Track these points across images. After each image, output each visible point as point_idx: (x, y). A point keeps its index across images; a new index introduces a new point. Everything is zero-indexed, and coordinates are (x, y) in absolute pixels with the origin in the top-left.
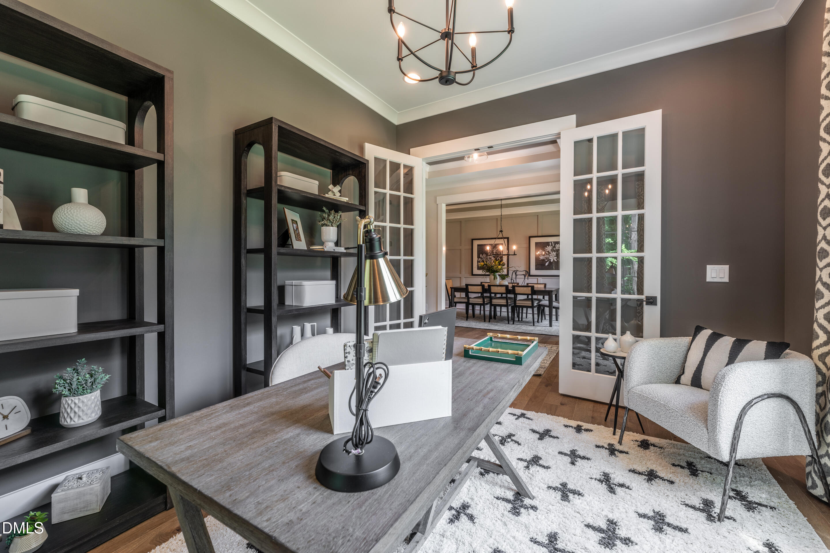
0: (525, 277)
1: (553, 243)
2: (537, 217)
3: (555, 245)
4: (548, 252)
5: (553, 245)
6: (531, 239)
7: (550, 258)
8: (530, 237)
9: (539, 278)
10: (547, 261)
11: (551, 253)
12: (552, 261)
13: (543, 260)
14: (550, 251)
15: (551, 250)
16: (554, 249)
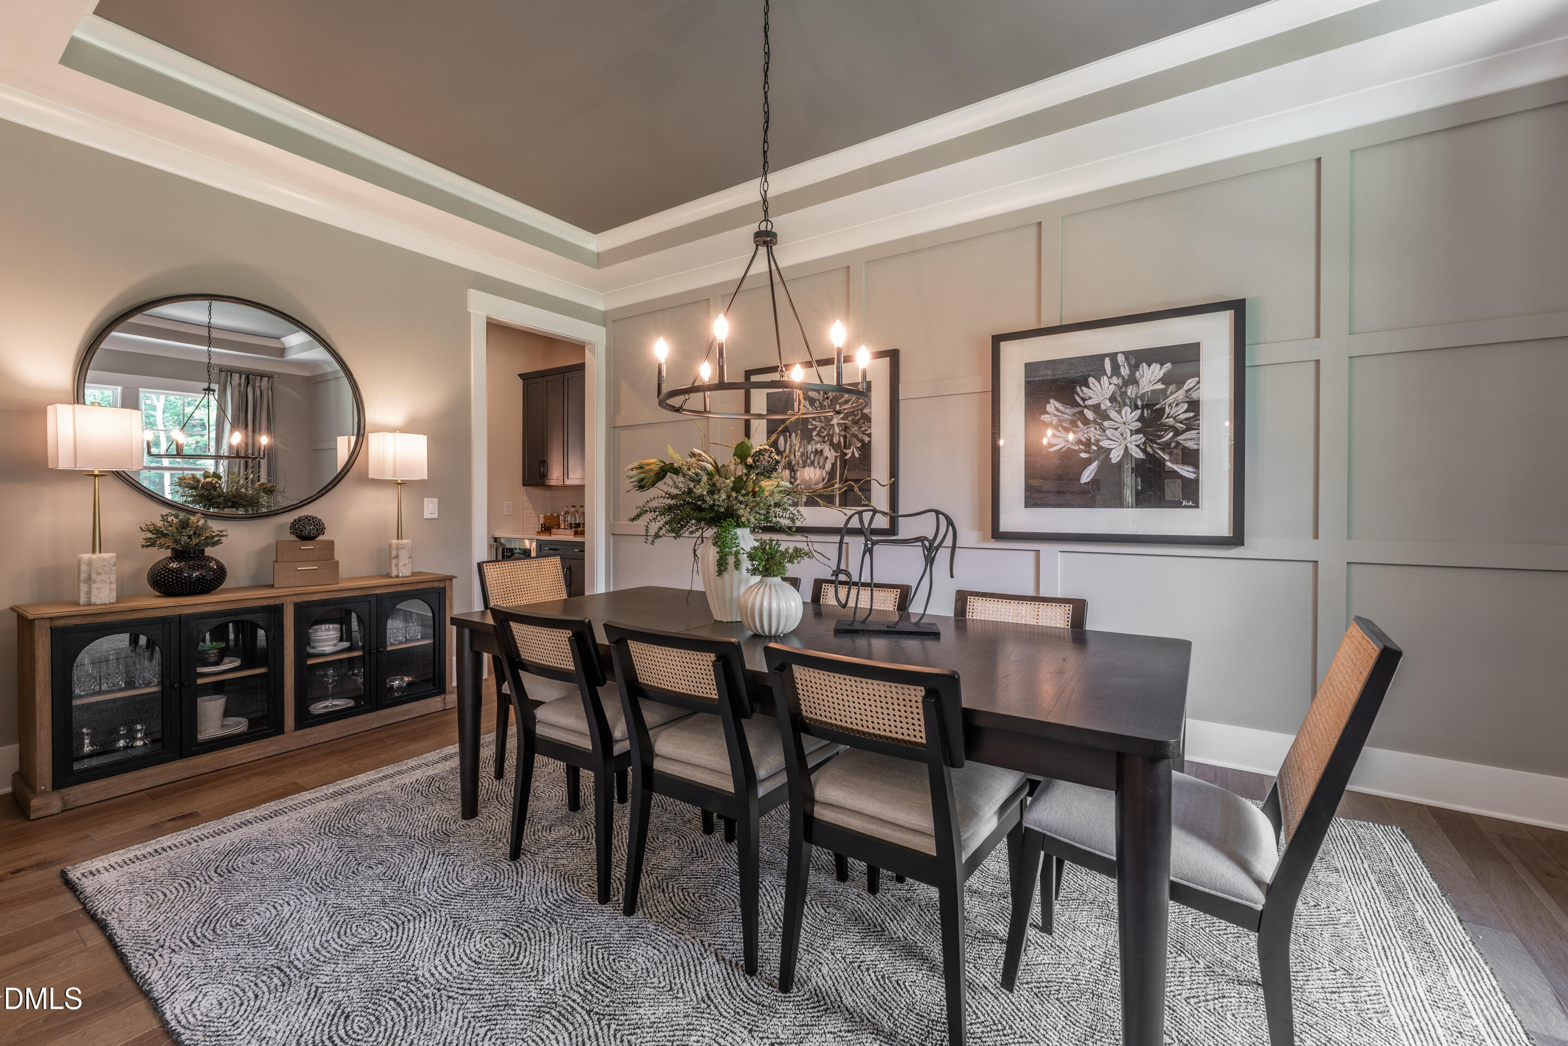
0: (930, 561)
1: (1121, 358)
2: (1033, 231)
3: (1135, 367)
4: (1096, 408)
5: (1125, 371)
6: (1004, 345)
7: (1105, 444)
8: (997, 340)
9: (1044, 548)
10: (1088, 462)
11: (1113, 414)
12: (1115, 456)
13: (1067, 455)
14: (1106, 404)
15: (1112, 399)
16: (1131, 391)
